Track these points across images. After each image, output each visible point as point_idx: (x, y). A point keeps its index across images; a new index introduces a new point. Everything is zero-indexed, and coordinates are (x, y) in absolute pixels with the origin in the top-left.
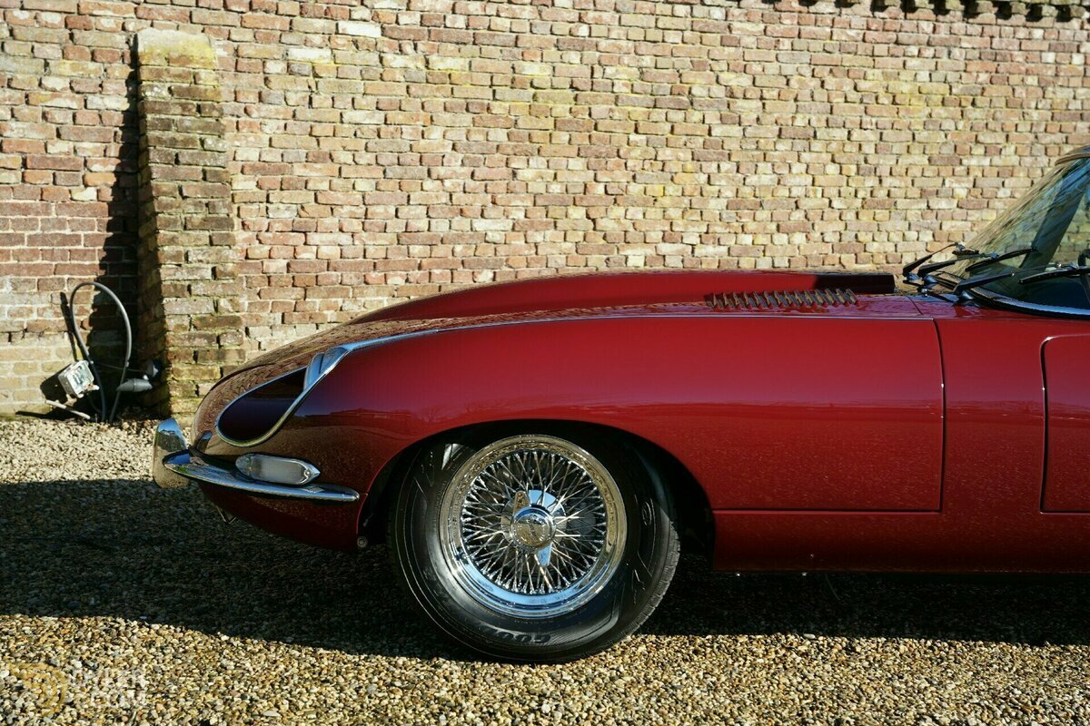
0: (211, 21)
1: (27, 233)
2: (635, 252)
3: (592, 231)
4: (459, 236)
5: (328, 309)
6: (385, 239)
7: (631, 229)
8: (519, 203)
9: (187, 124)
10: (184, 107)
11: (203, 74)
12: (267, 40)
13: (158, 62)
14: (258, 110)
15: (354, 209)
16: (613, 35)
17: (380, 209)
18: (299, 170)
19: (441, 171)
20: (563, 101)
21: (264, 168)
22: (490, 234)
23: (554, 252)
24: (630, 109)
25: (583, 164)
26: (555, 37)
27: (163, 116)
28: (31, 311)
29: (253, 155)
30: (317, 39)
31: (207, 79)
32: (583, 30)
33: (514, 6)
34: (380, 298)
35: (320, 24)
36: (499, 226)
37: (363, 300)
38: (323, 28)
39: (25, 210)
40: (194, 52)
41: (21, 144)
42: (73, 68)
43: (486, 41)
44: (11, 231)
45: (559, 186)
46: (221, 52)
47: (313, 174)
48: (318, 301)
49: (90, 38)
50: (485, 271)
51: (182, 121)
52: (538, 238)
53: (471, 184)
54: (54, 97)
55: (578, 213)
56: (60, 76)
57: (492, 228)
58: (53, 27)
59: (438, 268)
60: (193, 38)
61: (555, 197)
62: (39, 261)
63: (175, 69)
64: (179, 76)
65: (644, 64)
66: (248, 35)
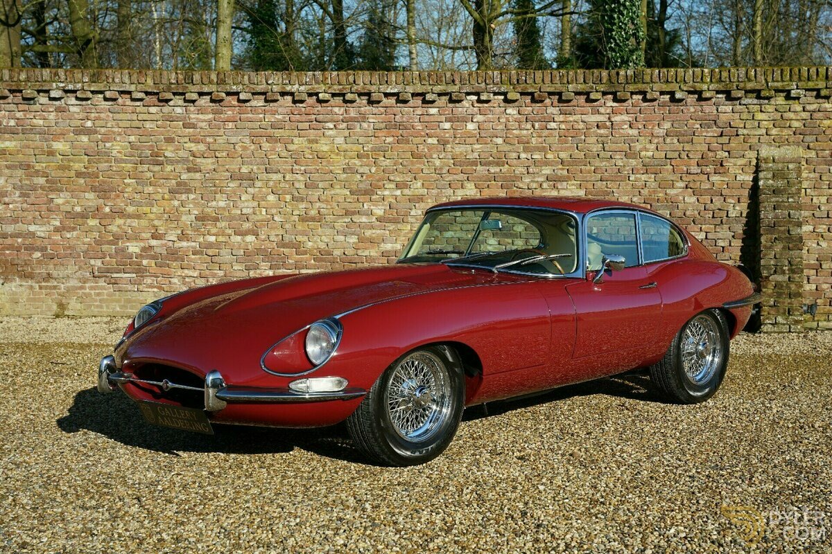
2: (132, 244)
3: (104, 232)
4: (19, 234)
7: (130, 231)
8: (55, 217)
16: (109, 125)
19: (6, 200)
20: (80, 161)
22: (38, 233)
23: (79, 243)
24: (123, 165)
25: (94, 196)
26: (72, 128)
32: (89, 124)
33: (44, 113)
36: (44, 228)
43: (27, 132)
45: (80, 208)
50: (36, 253)
52: (68, 236)
53: (25, 205)
55: (92, 222)
57: (39, 229)
59: (8, 250)
61: (78, 213)
65: (130, 140)
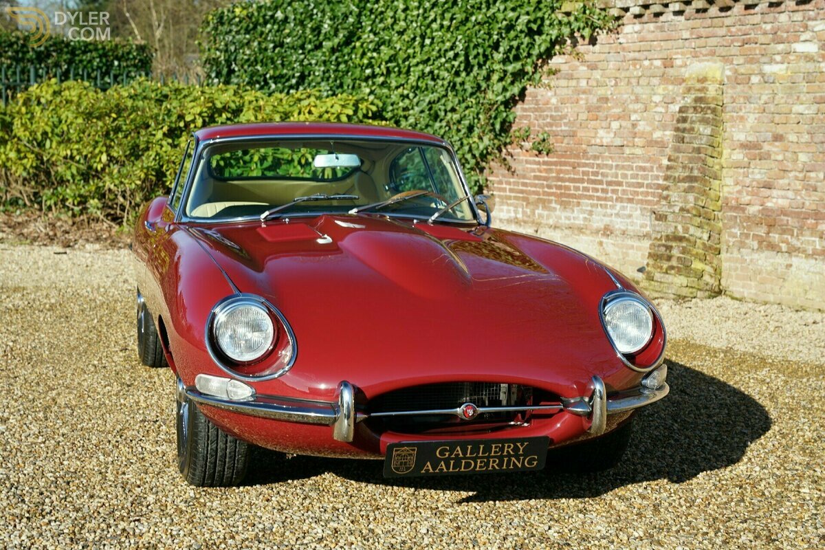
0: (724, 54)
1: (646, 182)
5: (782, 242)
6: (816, 196)
9: (694, 118)
10: (695, 108)
11: (711, 88)
12: (751, 61)
13: (692, 82)
14: (745, 107)
15: (797, 174)
17: (813, 175)
18: (766, 147)
21: (747, 145)
27: (684, 115)
28: (647, 225)
29: (741, 137)
30: (778, 58)
31: (712, 91)
34: (813, 239)
35: (780, 47)
37: (803, 238)
38: (782, 50)
39: (644, 169)
40: (710, 75)
41: (643, 133)
42: (664, 90)
44: (640, 181)
46: (728, 73)
47: (775, 149)
48: (777, 236)
49: (670, 71)
51: (692, 117)
54: (656, 106)
56: (659, 94)
58: (657, 68)
60: (714, 65)
62: (650, 198)
63: (698, 86)
64: (699, 90)
66: (741, 60)
